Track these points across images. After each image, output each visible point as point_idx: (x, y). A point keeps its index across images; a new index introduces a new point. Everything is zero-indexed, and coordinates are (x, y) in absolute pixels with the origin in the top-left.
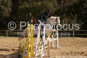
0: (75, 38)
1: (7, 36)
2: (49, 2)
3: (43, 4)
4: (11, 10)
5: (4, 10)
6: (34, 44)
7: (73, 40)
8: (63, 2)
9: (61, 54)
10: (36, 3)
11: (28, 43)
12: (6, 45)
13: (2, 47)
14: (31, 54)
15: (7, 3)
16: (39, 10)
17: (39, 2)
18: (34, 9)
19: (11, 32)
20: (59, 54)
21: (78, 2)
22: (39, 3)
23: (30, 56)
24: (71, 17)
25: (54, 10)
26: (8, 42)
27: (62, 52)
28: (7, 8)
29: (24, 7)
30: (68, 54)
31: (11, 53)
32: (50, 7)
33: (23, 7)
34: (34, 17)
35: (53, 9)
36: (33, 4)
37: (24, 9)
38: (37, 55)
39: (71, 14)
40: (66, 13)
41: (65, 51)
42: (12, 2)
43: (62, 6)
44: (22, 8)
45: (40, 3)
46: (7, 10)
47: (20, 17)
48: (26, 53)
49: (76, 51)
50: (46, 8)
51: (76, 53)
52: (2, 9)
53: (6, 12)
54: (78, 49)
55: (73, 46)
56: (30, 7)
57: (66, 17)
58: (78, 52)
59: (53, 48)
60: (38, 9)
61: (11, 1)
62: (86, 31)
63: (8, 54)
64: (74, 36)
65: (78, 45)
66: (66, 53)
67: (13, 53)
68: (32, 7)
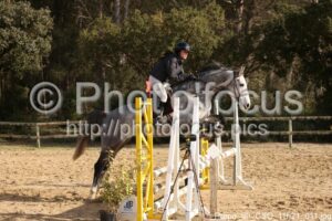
0: (294, 145)
1: (36, 146)
2: (195, 11)
3: (170, 19)
4: (48, 47)
5: (23, 48)
6: (158, 173)
7: (290, 155)
8: (244, 11)
9: (254, 208)
10: (146, 16)
11: (138, 169)
12: (43, 178)
13: (31, 187)
14: (149, 209)
15: (35, 18)
16: (157, 43)
17: (154, 14)
18: (138, 42)
19: (51, 130)
20: (250, 207)
21: (304, 12)
22: (155, 18)
23: (144, 216)
24: (277, 66)
25: (215, 41)
26: (45, 166)
27: (260, 201)
28: (35, 38)
29: (101, 34)
30: (281, 206)
31: (68, 208)
32: (198, 32)
33: (95, 33)
34: (136, 69)
35: (211, 38)
36: (132, 23)
37: (100, 42)
38: (170, 212)
39: (278, 58)
40: (259, 52)
41: (268, 196)
42: (52, 15)
43: (240, 25)
44: (91, 38)
45: (159, 18)
46: (33, 44)
47: (81, 72)
48: (129, 205)
49: (309, 194)
50: (182, 37)
51: (312, 203)
52: (16, 43)
53: (33, 52)
54: (316, 188)
55: (292, 175)
56: (123, 32)
57: (257, 69)
58: (318, 197)
59: (222, 187)
60: (151, 39)
61: (48, 11)
62: (329, 117)
63: (58, 213)
64: (291, 137)
65: (309, 172)
66: (274, 203)
67: (75, 206)
68: (132, 34)
